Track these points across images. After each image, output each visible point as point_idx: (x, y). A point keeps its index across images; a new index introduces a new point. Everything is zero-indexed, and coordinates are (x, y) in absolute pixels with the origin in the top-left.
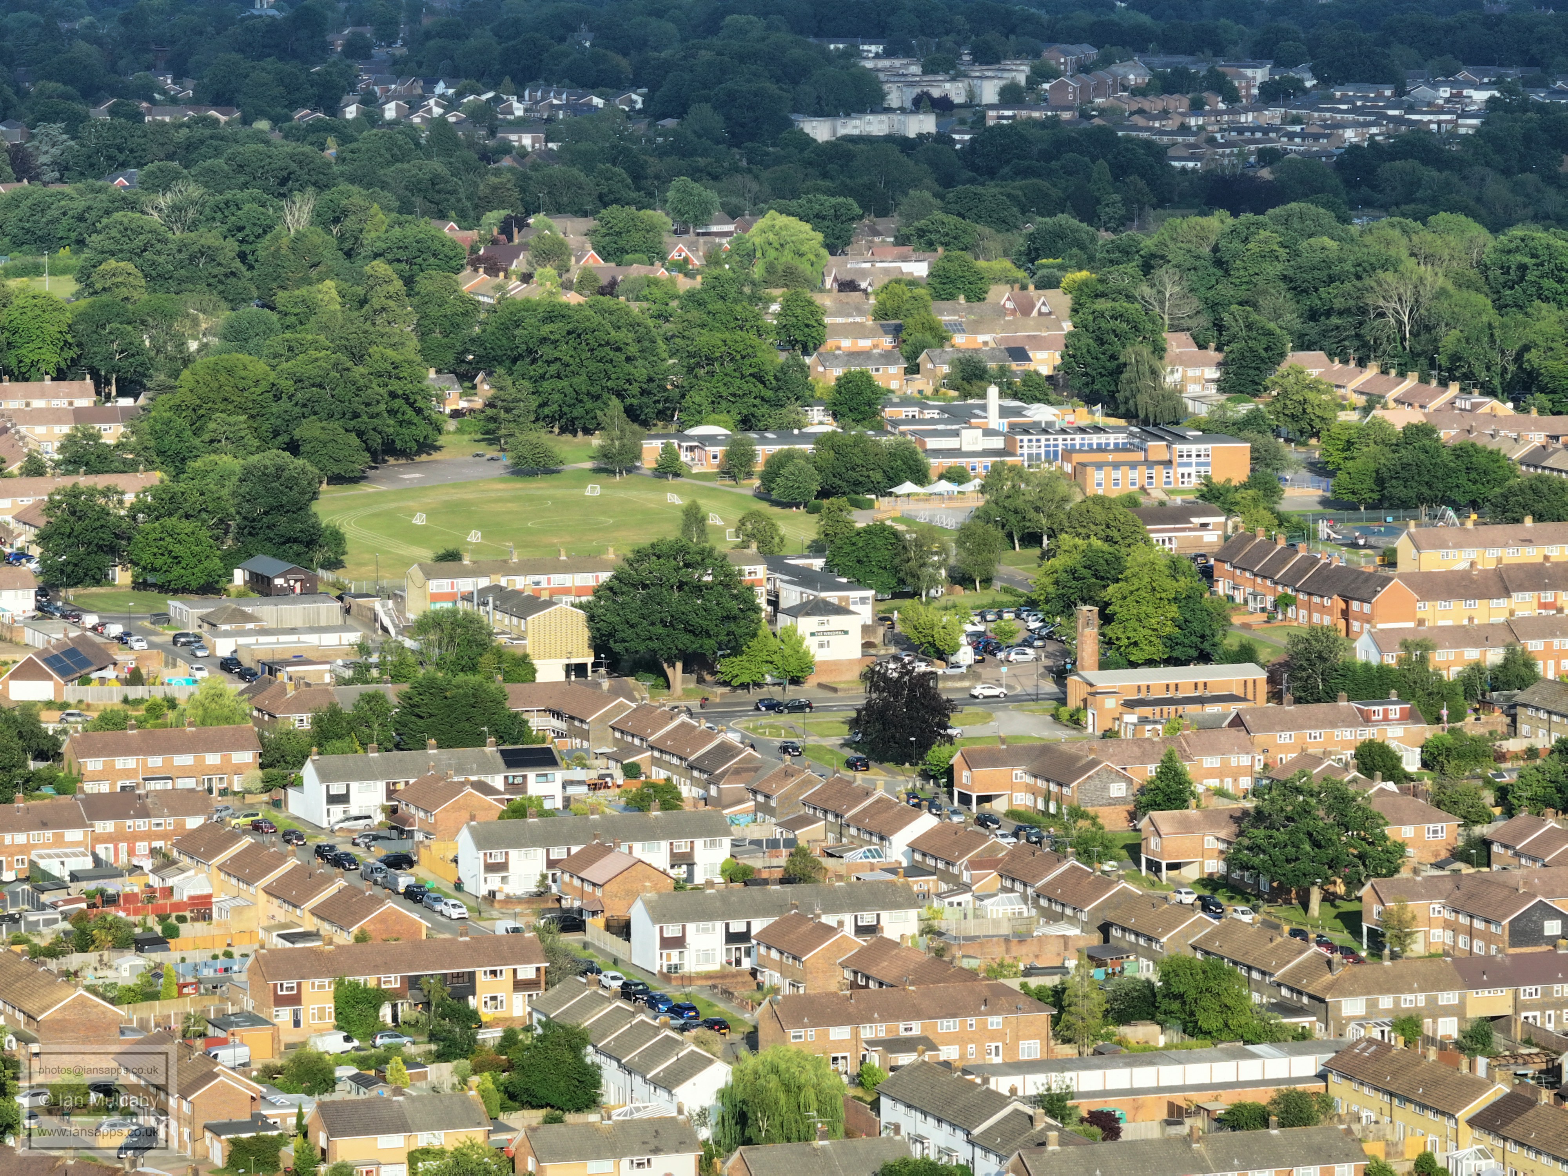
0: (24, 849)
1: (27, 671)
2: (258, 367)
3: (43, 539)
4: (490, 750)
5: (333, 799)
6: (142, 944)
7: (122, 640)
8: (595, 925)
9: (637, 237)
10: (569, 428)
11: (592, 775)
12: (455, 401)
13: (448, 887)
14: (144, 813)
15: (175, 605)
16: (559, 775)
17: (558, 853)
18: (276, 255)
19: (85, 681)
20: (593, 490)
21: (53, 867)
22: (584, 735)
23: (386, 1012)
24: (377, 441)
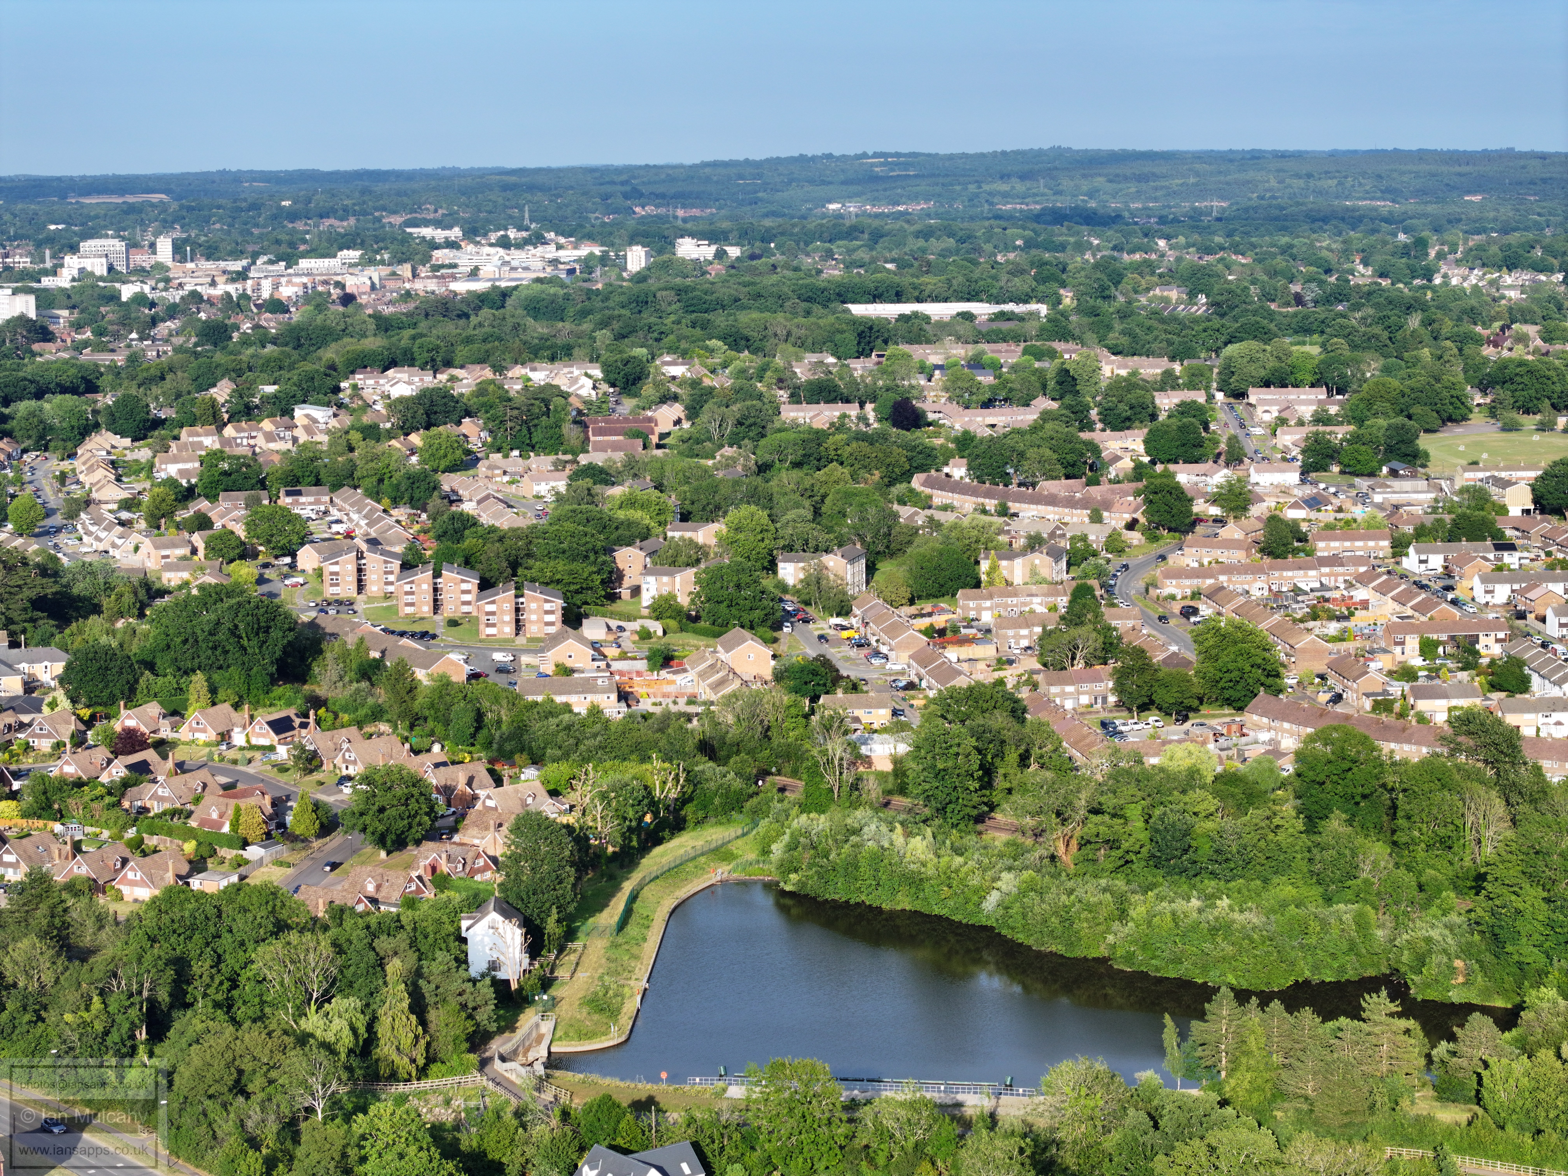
0: (1291, 578)
1: (1295, 506)
2: (1395, 383)
3: (1303, 452)
4: (1489, 543)
5: (1421, 562)
6: (1339, 619)
7: (1335, 494)
8: (1531, 617)
9: (1558, 333)
10: (1527, 412)
11: (1532, 556)
12: (1478, 399)
13: (1468, 599)
14: (1342, 565)
15: (1357, 480)
16: (1517, 554)
17: (1516, 587)
18: (1404, 338)
19: (1319, 510)
20: (1536, 437)
21: (1302, 586)
22: (1529, 539)
23: (1440, 650)
24: (1445, 416)
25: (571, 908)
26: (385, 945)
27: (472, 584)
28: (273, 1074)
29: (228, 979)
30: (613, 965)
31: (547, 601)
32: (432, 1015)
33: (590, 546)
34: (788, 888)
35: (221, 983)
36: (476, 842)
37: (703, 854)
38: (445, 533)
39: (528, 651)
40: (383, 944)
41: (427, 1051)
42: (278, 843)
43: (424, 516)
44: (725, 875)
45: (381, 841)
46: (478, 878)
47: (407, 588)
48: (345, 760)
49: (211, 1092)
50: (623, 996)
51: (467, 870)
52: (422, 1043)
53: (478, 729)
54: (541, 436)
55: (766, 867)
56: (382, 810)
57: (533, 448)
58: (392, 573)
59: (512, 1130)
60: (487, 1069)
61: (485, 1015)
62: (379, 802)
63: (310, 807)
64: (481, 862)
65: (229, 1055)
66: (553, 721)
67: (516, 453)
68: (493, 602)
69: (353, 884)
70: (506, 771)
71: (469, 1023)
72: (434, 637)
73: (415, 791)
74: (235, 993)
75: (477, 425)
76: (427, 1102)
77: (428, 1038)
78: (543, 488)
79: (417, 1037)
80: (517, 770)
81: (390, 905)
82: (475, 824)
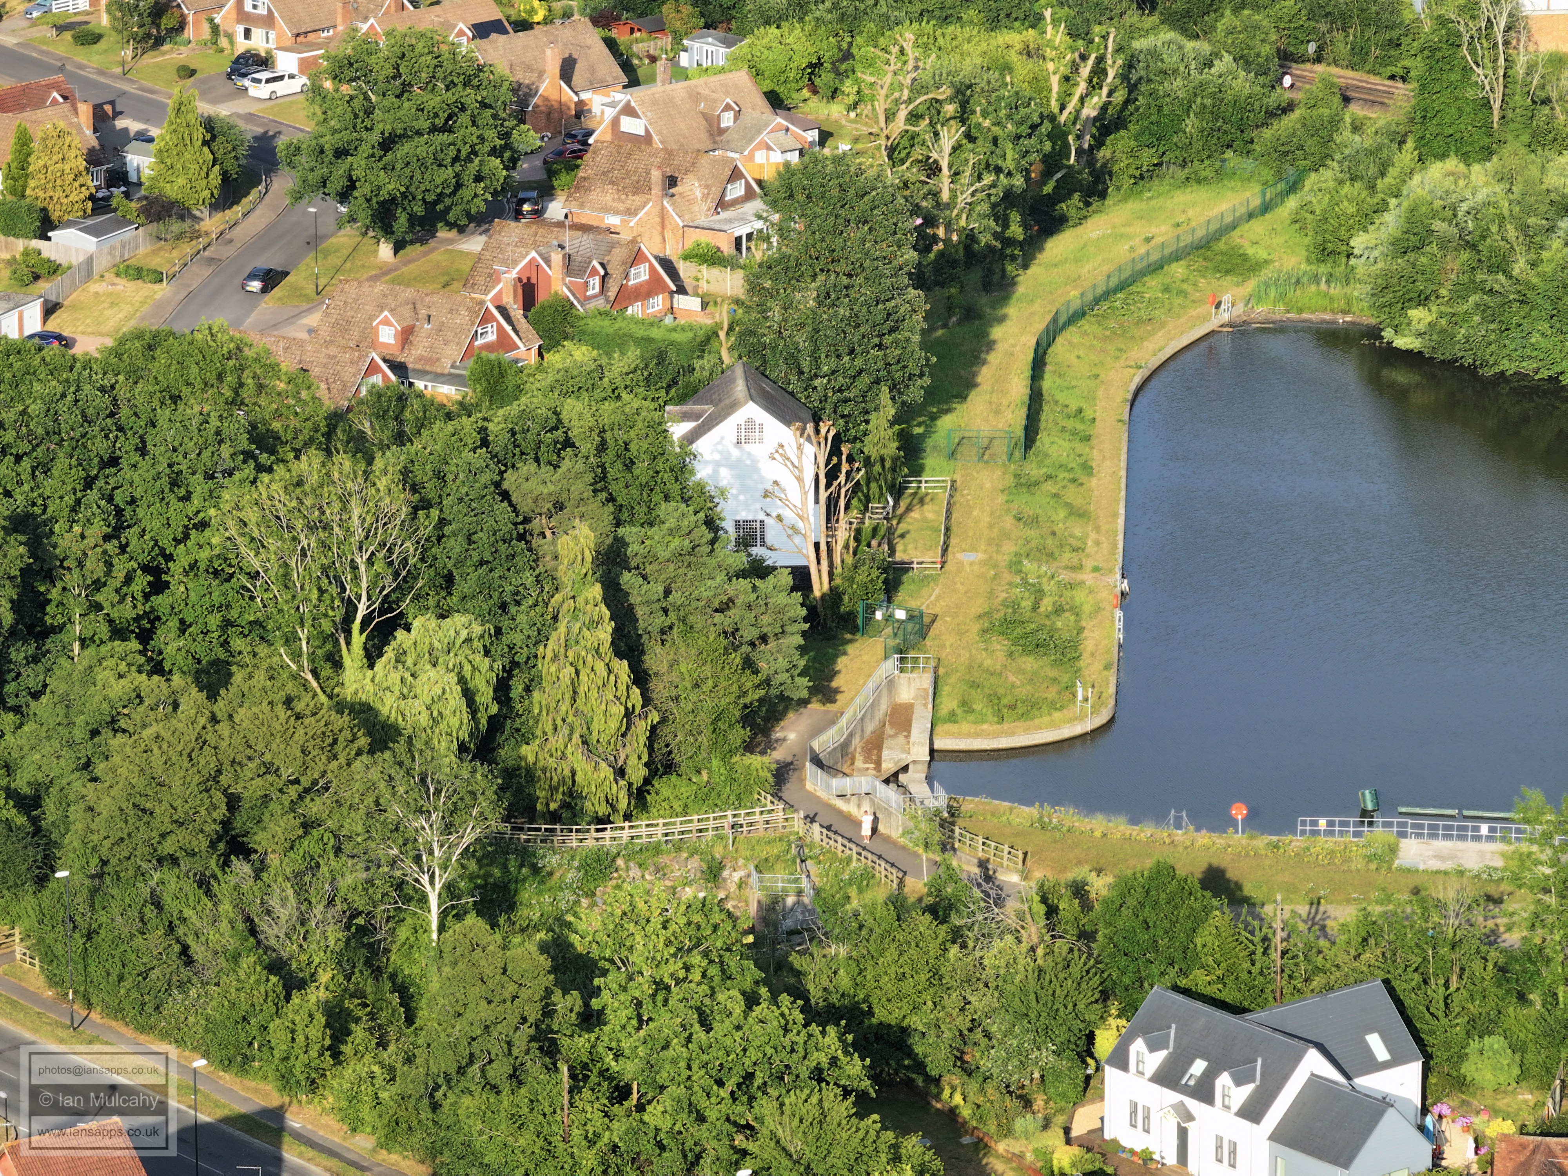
26: (533, 487)
28: (315, 807)
29: (146, 568)
30: (1032, 533)
32: (660, 660)
34: (1404, 342)
35: (129, 579)
36: (613, 220)
37: (1176, 256)
40: (528, 484)
41: (650, 748)
42: (124, 222)
44: (1239, 309)
45: (384, 219)
46: (635, 310)
50: (1076, 611)
51: (612, 294)
55: (1336, 290)
56: (388, 143)
59: (934, 949)
60: (790, 791)
61: (781, 660)
62: (382, 122)
63: (199, 134)
64: (640, 275)
65: (206, 761)
69: (342, 327)
71: (749, 681)
74: (161, 602)
76: (662, 874)
77: (655, 717)
79: (628, 714)
80: (666, 41)
81: (439, 377)
82: (607, 177)
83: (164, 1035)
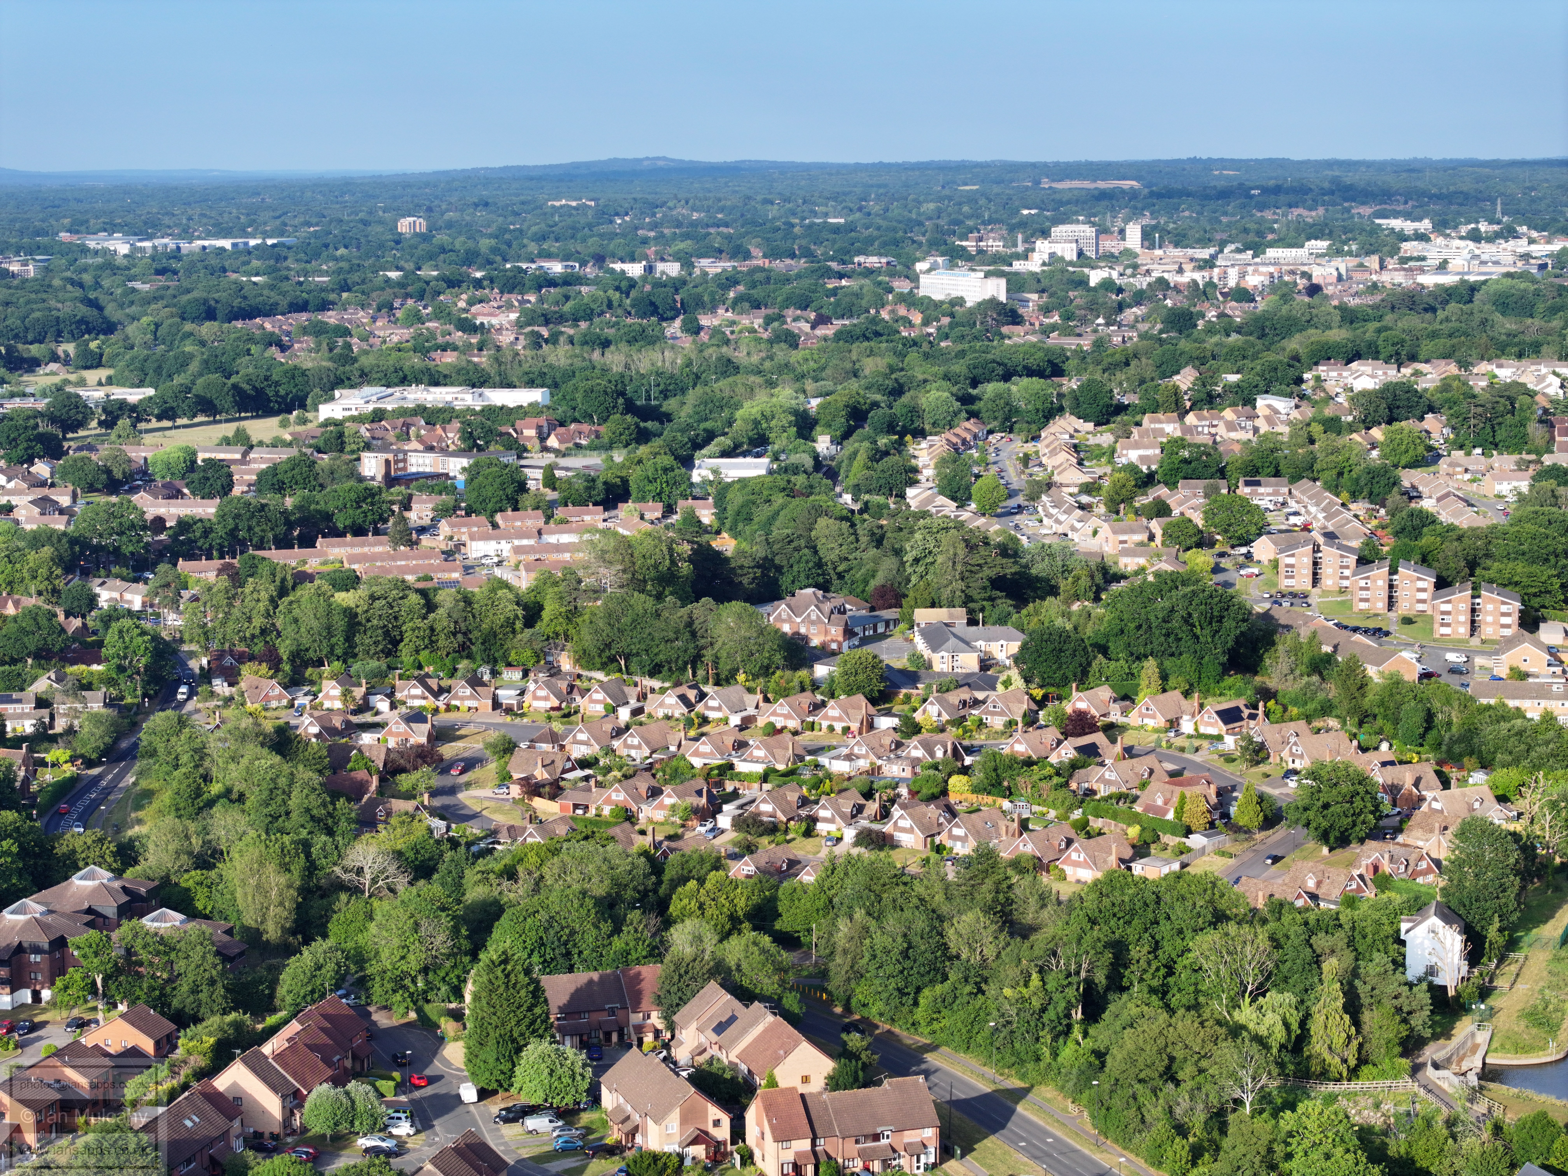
25: (1514, 917)
26: (1322, 943)
27: (1428, 582)
28: (1204, 1064)
29: (1165, 966)
30: (1554, 979)
31: (1504, 603)
32: (1366, 1016)
33: (1551, 549)
35: (1158, 969)
36: (1420, 844)
38: (1403, 529)
39: (1482, 653)
40: (1321, 941)
41: (1359, 1053)
42: (1221, 833)
43: (1383, 511)
45: (1324, 837)
46: (1420, 880)
47: (1362, 583)
48: (1292, 754)
49: (1142, 1076)
51: (1410, 872)
52: (1355, 1043)
53: (1428, 729)
54: (1505, 434)
56: (1326, 806)
57: (1496, 446)
58: (1347, 567)
59: (1442, 1140)
60: (1419, 1075)
61: (1419, 1020)
62: (1324, 798)
63: (1255, 799)
64: (1423, 865)
65: (1161, 1042)
66: (1504, 725)
67: (1479, 451)
68: (1449, 602)
69: (1294, 879)
70: (1454, 774)
71: (1403, 1027)
72: (1387, 634)
73: (1361, 789)
74: (1171, 980)
75: (1440, 422)
76: (1356, 1103)
77: (1361, 1039)
78: (1504, 488)
79: (1349, 1037)
80: (1465, 773)
81: (1330, 902)
82: (1420, 826)
83: (1132, 1151)
